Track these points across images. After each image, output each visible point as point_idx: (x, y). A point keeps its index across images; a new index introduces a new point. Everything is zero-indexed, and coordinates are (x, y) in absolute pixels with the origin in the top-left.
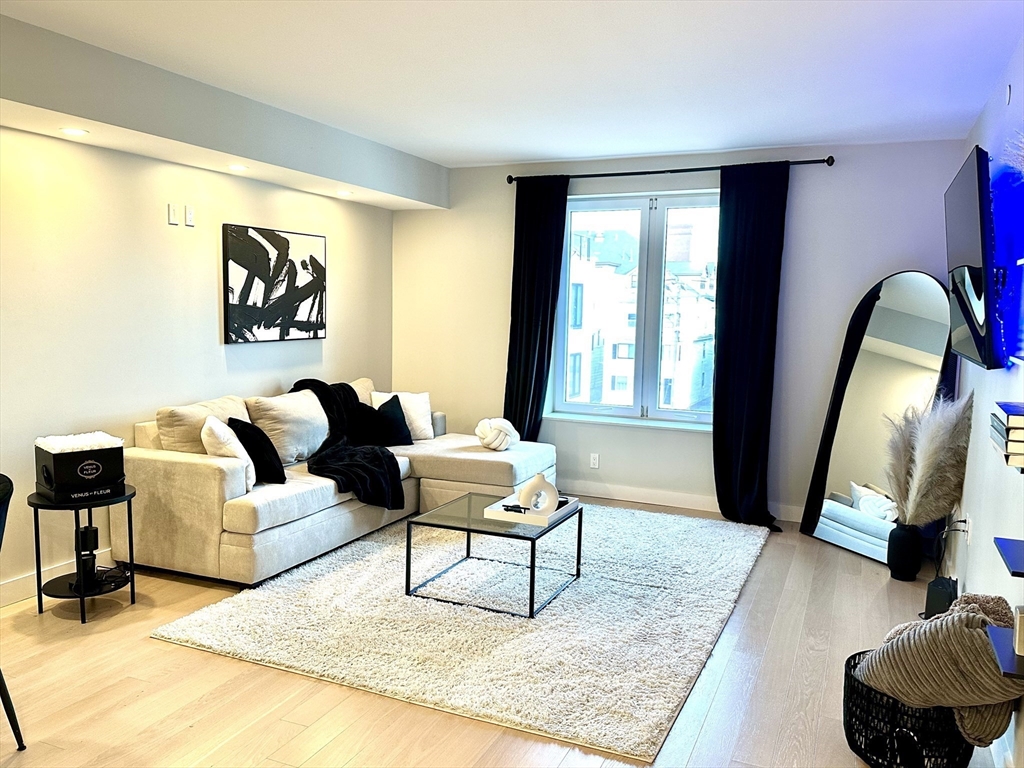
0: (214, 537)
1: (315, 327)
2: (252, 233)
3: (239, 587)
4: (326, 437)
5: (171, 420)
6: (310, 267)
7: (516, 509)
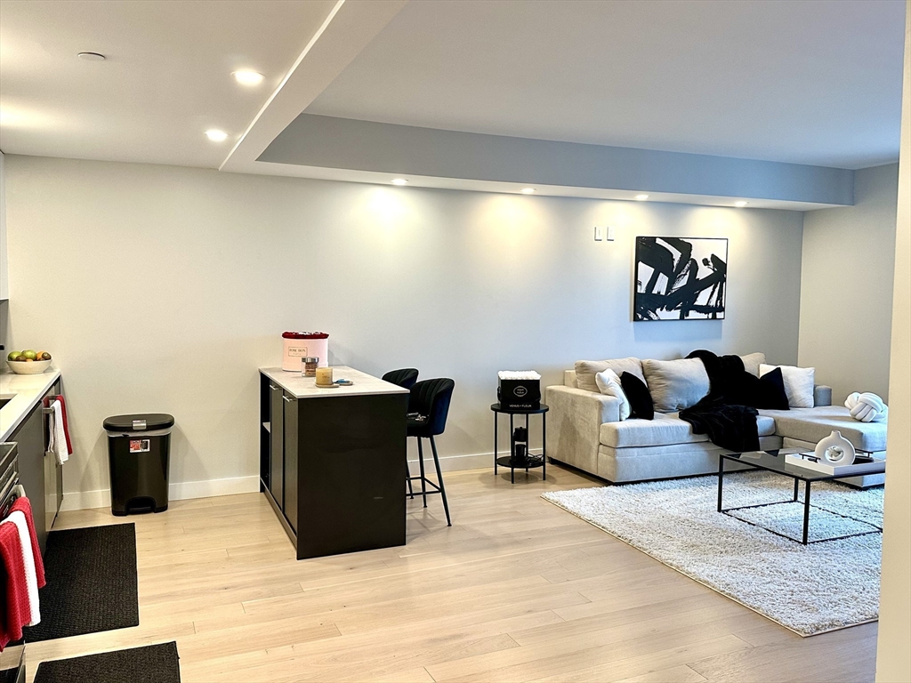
0: (595, 448)
1: (714, 310)
2: (659, 241)
3: (607, 483)
4: (706, 395)
5: (583, 369)
6: (711, 263)
7: (815, 460)
